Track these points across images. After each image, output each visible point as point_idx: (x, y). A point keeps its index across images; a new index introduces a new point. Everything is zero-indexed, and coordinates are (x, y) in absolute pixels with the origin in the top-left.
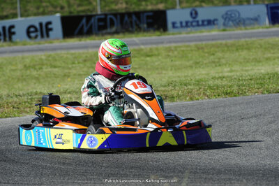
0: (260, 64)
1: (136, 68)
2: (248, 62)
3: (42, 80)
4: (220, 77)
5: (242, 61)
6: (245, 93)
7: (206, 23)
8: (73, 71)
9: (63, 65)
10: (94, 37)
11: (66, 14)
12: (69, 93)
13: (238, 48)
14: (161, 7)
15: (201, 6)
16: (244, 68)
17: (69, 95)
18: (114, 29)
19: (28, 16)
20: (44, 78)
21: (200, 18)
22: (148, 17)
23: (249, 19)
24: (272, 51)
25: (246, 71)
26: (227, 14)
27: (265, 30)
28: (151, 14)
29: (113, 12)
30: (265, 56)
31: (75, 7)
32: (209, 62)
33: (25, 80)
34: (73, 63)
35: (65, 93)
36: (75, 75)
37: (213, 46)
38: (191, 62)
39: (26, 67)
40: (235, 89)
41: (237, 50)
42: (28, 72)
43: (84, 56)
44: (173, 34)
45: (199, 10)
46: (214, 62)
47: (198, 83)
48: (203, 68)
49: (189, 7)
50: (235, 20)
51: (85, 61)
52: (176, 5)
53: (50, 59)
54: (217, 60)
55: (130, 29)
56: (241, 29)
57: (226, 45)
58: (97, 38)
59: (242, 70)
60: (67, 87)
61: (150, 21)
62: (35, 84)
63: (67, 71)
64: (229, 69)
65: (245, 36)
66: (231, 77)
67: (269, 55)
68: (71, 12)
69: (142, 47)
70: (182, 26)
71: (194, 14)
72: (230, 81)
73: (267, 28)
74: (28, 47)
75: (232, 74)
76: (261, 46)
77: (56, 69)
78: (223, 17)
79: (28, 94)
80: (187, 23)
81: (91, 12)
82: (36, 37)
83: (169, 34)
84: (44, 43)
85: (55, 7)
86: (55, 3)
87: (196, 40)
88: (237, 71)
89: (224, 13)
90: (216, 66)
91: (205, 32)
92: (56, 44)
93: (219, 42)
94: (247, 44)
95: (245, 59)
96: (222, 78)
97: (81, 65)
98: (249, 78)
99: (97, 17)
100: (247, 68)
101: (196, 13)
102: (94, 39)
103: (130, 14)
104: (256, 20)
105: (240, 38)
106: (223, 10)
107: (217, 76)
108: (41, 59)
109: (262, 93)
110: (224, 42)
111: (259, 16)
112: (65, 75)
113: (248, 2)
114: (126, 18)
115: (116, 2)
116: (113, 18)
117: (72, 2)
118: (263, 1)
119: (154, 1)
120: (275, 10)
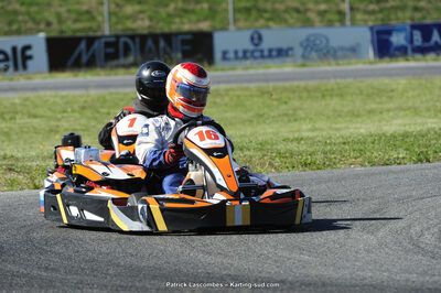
0: (359, 120)
2: (340, 116)
3: (15, 137)
4: (297, 139)
5: (331, 114)
6: (335, 163)
7: (274, 53)
8: (64, 124)
9: (49, 113)
10: (98, 70)
11: (54, 34)
13: (325, 94)
14: (204, 26)
15: (268, 27)
16: (334, 126)
18: (131, 59)
20: (17, 134)
21: (265, 45)
22: (184, 42)
23: (342, 49)
24: (378, 100)
25: (338, 129)
26: (308, 40)
27: (367, 66)
28: (189, 37)
29: (129, 33)
30: (368, 107)
31: (69, 23)
32: (279, 115)
34: (64, 112)
35: (51, 158)
36: (66, 130)
37: (286, 89)
38: (251, 114)
40: (319, 158)
41: (323, 96)
43: (82, 100)
44: (223, 70)
45: (264, 33)
46: (286, 115)
47: (262, 146)
48: (269, 124)
49: (248, 28)
50: (321, 50)
51: (83, 108)
52: (228, 24)
53: (28, 103)
54: (290, 112)
56: (329, 65)
57: (306, 89)
58: (102, 72)
59: (331, 128)
61: (187, 48)
62: (3, 142)
63: (53, 123)
64: (309, 126)
65: (336, 75)
66: (311, 138)
67: (373, 106)
68: (62, 32)
70: (237, 58)
71: (257, 39)
72: (312, 144)
73: (371, 63)
75: (315, 134)
76: (361, 92)
77: (37, 120)
78: (301, 44)
80: (245, 52)
81: (95, 31)
82: (6, 69)
83: (217, 70)
84: (20, 79)
85: (37, 23)
86: (38, 17)
87: (258, 80)
88: (321, 130)
89: (304, 37)
90: (289, 121)
91: (274, 68)
92: (38, 80)
93: (296, 83)
94: (339, 88)
95: (335, 111)
96: (298, 140)
97: (77, 115)
98: (341, 140)
99: (103, 40)
100: (338, 126)
101: (260, 38)
102: (99, 75)
103: (155, 37)
104: (354, 51)
105: (329, 78)
106: (303, 33)
107: (291, 136)
108: (13, 104)
109: (362, 165)
110: (302, 84)
111: (358, 45)
112: (51, 131)
113: (342, 22)
114: (150, 43)
115: (133, 17)
116: (130, 41)
117: (65, 15)
118: (365, 21)
119: (194, 17)
120: (385, 37)
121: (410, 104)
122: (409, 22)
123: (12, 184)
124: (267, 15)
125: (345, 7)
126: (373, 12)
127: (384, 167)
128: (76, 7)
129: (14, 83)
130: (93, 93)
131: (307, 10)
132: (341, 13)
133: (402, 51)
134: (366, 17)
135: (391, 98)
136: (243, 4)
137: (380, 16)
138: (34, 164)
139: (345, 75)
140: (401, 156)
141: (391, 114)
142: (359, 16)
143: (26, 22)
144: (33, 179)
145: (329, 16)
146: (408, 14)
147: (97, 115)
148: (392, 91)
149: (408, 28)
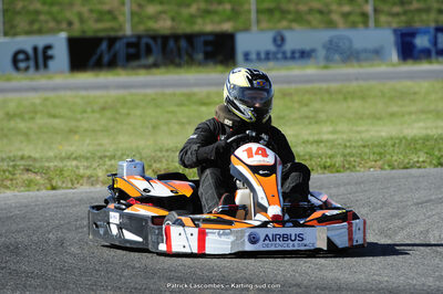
0: (381, 122)
1: (183, 123)
2: (361, 118)
3: (33, 137)
4: (316, 142)
5: (352, 116)
6: (354, 167)
7: (297, 55)
8: (84, 125)
10: (120, 71)
11: (77, 31)
12: (75, 159)
13: (347, 96)
14: (227, 27)
15: (290, 28)
16: (355, 128)
17: (74, 163)
18: (151, 60)
19: (15, 35)
20: (37, 134)
21: (289, 46)
22: (206, 43)
23: (365, 51)
24: (400, 103)
25: (358, 132)
27: (391, 69)
28: (210, 38)
29: (151, 33)
30: (390, 110)
31: (91, 23)
32: (300, 118)
33: (6, 136)
34: (85, 112)
35: (69, 158)
36: (86, 130)
37: (307, 92)
39: (10, 116)
40: (338, 160)
41: (345, 99)
42: (12, 124)
43: (102, 101)
45: (288, 35)
46: (307, 117)
49: (271, 29)
51: (103, 109)
52: (250, 25)
53: (48, 103)
54: (311, 114)
55: (177, 60)
56: (352, 67)
57: (328, 91)
58: (123, 72)
59: (351, 131)
60: (73, 149)
61: (209, 49)
62: (22, 142)
63: (73, 124)
64: (330, 129)
65: (357, 78)
66: (333, 141)
67: (395, 109)
68: (84, 32)
69: (196, 90)
70: (259, 59)
71: (279, 40)
72: (332, 147)
73: (394, 65)
74: (14, 84)
75: (335, 136)
76: (383, 95)
77: (57, 121)
78: (324, 46)
79: (9, 158)
80: (267, 54)
81: (117, 31)
82: (27, 69)
84: (40, 79)
86: (60, 17)
88: (342, 132)
89: (327, 39)
90: (310, 123)
91: (296, 70)
92: (59, 80)
93: (316, 86)
94: (361, 91)
95: (356, 113)
96: (318, 142)
97: (97, 116)
98: (360, 143)
99: (125, 41)
100: (359, 129)
101: (283, 39)
102: (118, 75)
103: (176, 37)
104: (377, 53)
105: (350, 81)
107: (311, 139)
108: (33, 104)
109: (382, 168)
110: (324, 86)
111: (382, 47)
112: (70, 131)
113: (366, 24)
114: (171, 43)
115: (155, 18)
116: (151, 42)
117: (86, 15)
118: (389, 24)
119: (216, 18)
120: (408, 39)
121: (432, 107)
122: (433, 25)
123: (29, 184)
124: (290, 17)
125: (369, 9)
126: (397, 15)
127: (405, 171)
128: (99, 7)
129: (34, 83)
130: (114, 93)
131: (330, 12)
132: (364, 15)
133: (426, 54)
134: (390, 19)
135: (413, 101)
136: (266, 5)
137: (403, 18)
138: (52, 164)
139: (368, 77)
140: (421, 159)
141: (413, 117)
142: (383, 18)
143: (46, 22)
144: (50, 180)
145: (352, 18)
146: (433, 16)
147: (117, 116)
148: (415, 93)
149: (432, 31)
